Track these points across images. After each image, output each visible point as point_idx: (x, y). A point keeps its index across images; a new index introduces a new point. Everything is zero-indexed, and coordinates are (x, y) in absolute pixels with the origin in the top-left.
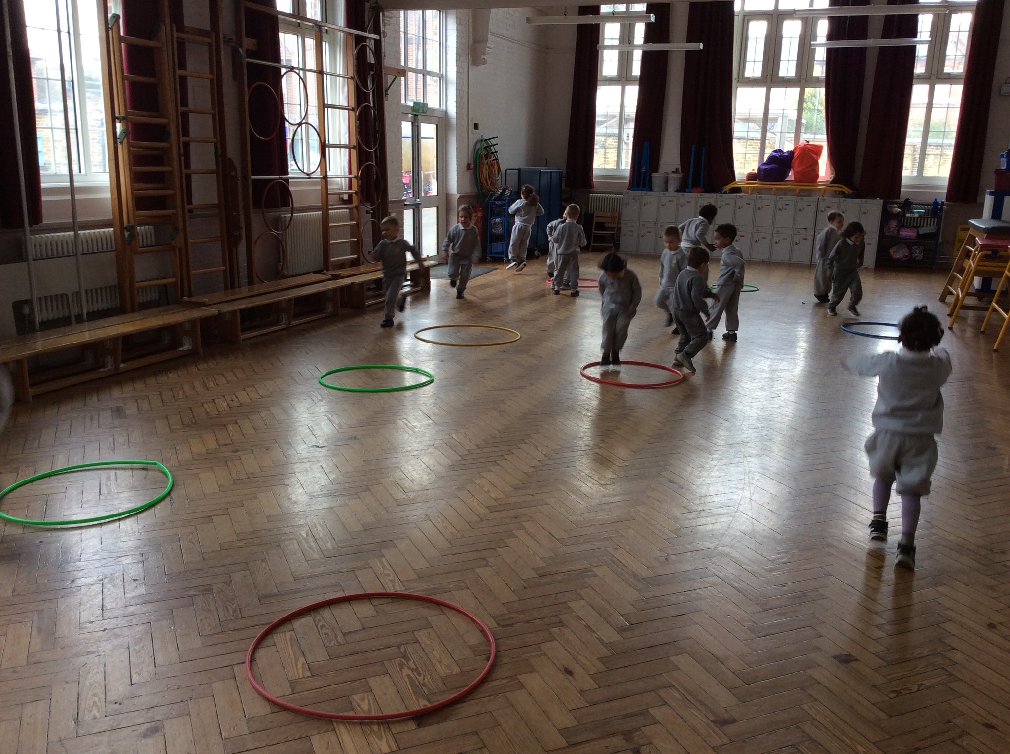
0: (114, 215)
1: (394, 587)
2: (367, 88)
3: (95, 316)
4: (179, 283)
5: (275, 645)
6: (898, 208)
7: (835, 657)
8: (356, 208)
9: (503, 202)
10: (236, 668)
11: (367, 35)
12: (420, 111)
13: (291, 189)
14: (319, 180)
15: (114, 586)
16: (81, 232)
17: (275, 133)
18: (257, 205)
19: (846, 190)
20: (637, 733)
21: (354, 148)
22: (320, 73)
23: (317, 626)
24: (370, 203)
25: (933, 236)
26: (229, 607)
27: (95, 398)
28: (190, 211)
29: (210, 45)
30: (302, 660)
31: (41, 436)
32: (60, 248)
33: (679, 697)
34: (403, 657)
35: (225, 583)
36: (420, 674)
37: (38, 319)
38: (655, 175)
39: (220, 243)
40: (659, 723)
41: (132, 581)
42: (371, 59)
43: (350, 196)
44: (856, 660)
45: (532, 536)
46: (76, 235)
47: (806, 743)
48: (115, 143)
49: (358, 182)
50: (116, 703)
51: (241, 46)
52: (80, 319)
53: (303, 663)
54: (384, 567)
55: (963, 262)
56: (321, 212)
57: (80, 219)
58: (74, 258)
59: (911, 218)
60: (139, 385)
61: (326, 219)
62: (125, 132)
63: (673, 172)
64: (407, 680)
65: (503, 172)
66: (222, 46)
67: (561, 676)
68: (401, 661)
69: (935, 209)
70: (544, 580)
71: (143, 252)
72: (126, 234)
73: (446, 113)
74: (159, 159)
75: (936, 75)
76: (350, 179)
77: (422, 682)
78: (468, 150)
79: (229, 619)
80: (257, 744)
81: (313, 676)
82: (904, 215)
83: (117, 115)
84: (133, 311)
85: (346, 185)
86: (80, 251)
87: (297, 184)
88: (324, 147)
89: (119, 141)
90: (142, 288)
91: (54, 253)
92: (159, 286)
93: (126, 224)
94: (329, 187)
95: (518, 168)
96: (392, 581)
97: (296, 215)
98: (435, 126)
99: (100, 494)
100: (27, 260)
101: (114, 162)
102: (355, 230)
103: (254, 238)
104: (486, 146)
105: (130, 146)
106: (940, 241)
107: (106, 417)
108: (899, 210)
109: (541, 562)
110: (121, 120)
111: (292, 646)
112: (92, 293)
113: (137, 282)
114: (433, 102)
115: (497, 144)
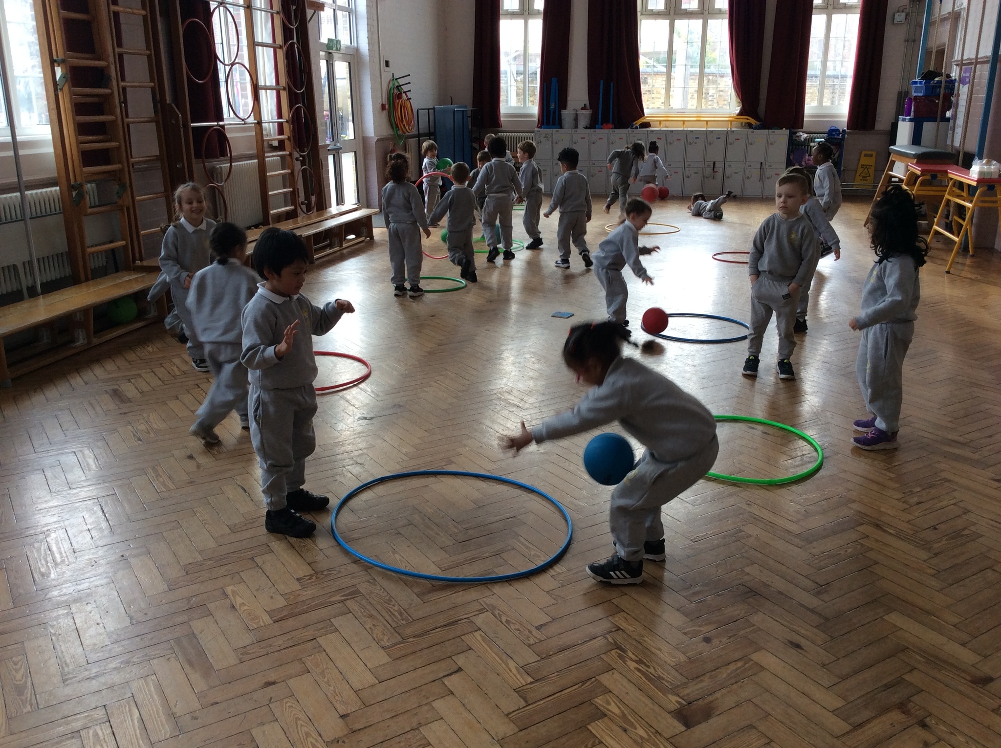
0: (58, 173)
2: (292, 24)
4: (129, 246)
5: (472, 649)
8: (291, 155)
12: (334, 49)
13: (228, 135)
14: (253, 125)
16: (28, 193)
17: (209, 77)
18: (198, 155)
20: (911, 705)
21: (284, 89)
22: (249, 7)
23: (501, 622)
24: (301, 150)
26: (392, 610)
28: (133, 165)
30: (512, 664)
32: (8, 213)
33: (923, 660)
34: (617, 648)
35: (368, 581)
36: (648, 667)
38: (564, 112)
40: (923, 690)
46: (23, 196)
48: (56, 90)
49: (290, 128)
52: (33, 293)
53: (516, 667)
54: (527, 547)
56: (257, 161)
57: (26, 178)
58: (22, 223)
61: (262, 168)
62: (63, 76)
63: (582, 109)
64: (638, 673)
65: (415, 113)
67: (792, 651)
68: (618, 653)
71: (91, 214)
72: (74, 193)
73: (357, 50)
75: (832, 5)
77: (656, 675)
78: (382, 89)
79: (400, 623)
81: (537, 681)
83: (55, 57)
85: (276, 133)
86: (28, 215)
87: (232, 130)
88: (255, 89)
89: (59, 87)
90: (93, 253)
92: (106, 251)
93: (72, 182)
94: (264, 133)
97: (236, 164)
98: (347, 64)
101: (55, 112)
104: (396, 84)
107: (108, 403)
112: (44, 263)
113: (88, 247)
114: (344, 40)
115: (409, 83)
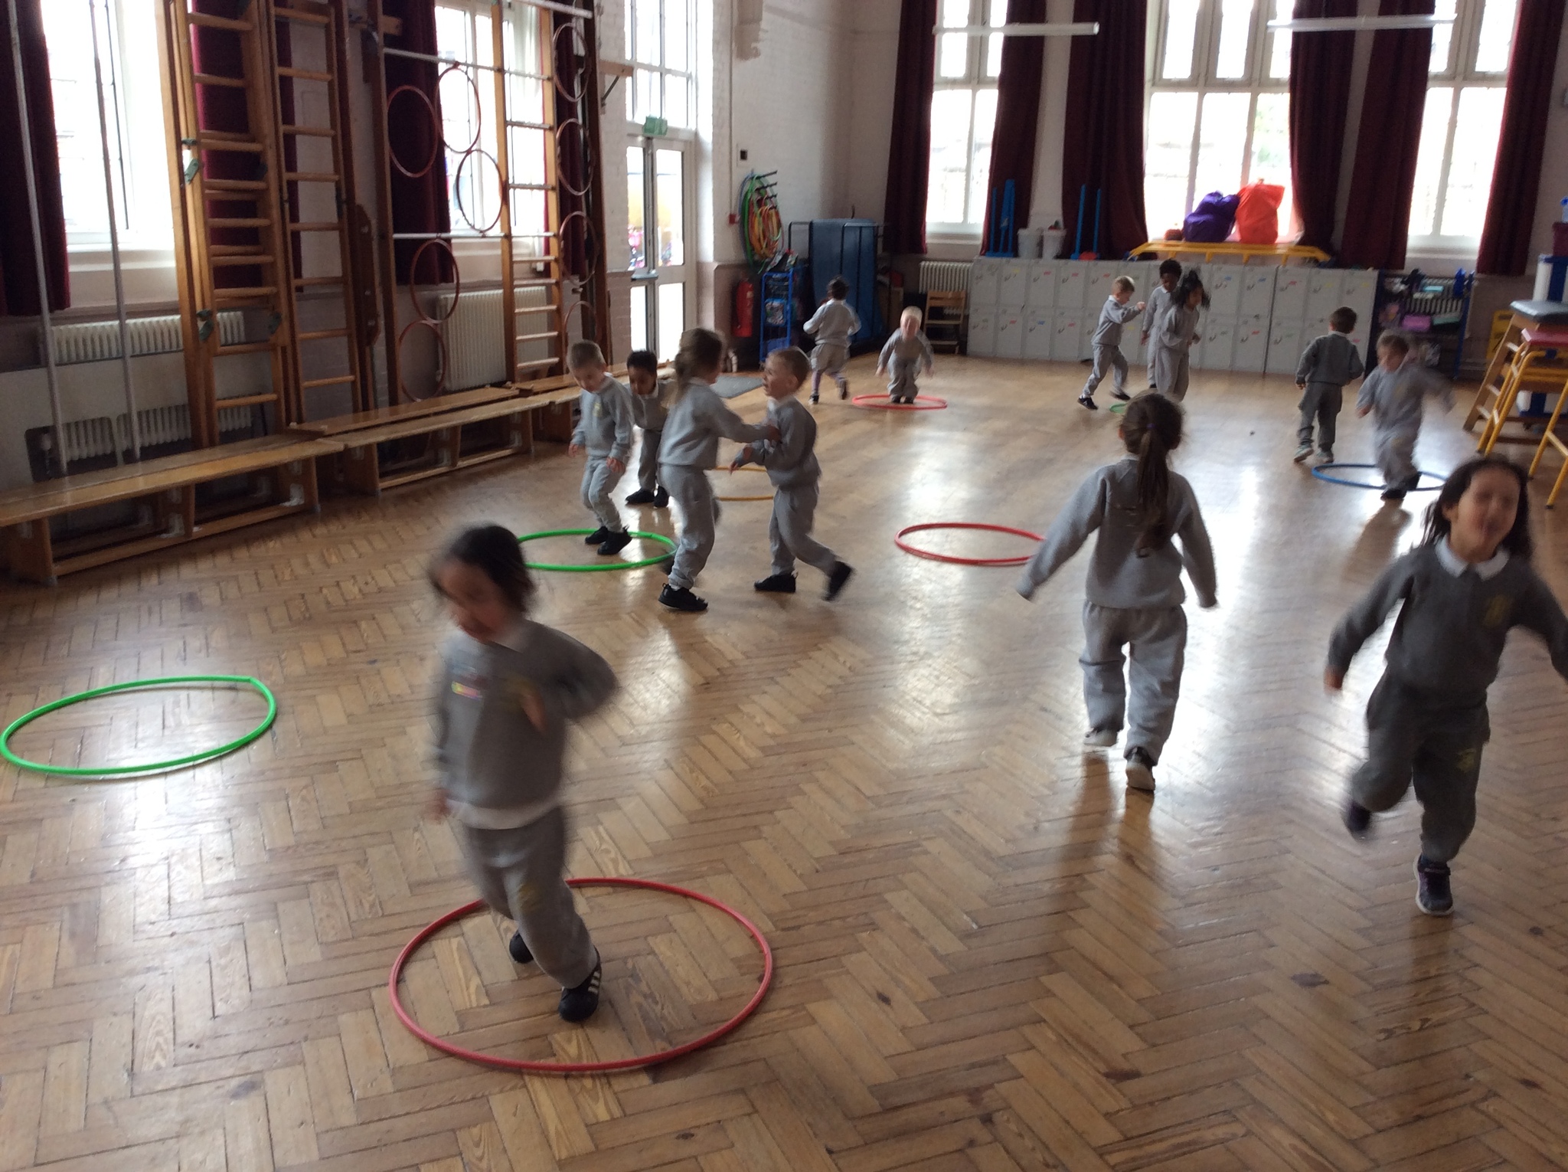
0: (180, 296)
1: (617, 870)
2: (573, 96)
3: (154, 452)
4: (283, 401)
5: (435, 957)
6: (1402, 282)
7: (1294, 978)
8: (557, 284)
9: (785, 275)
10: (375, 993)
11: (572, 10)
12: (657, 131)
13: (456, 254)
14: (499, 240)
15: (187, 868)
16: (130, 322)
17: (428, 168)
18: (402, 279)
19: (1321, 256)
20: (990, 1092)
21: (553, 189)
22: (500, 71)
23: (498, 929)
24: (577, 277)
25: (1456, 328)
26: (363, 901)
27: (154, 580)
28: (300, 289)
29: (327, 27)
30: (475, 981)
31: (71, 637)
32: (97, 347)
33: (1054, 1038)
34: (632, 976)
35: (358, 863)
36: (656, 1002)
37: (65, 459)
38: (1022, 233)
39: (345, 340)
40: (1022, 1076)
41: (215, 860)
42: (579, 49)
43: (547, 265)
44: (1326, 982)
45: (828, 792)
47: (1249, 1108)
48: (182, 181)
49: (559, 244)
50: (191, 1046)
51: (375, 26)
52: (129, 457)
53: (478, 985)
54: (601, 839)
55: (1502, 368)
56: (501, 291)
57: (129, 301)
58: (119, 362)
59: (1422, 300)
60: (222, 560)
61: (509, 302)
62: (197, 164)
63: (1051, 228)
64: (636, 1010)
65: (785, 228)
66: (347, 29)
67: (874, 1005)
68: (628, 982)
69: (1460, 286)
70: (847, 859)
72: (201, 324)
73: (696, 134)
74: (249, 206)
75: (1463, 73)
76: (547, 239)
77: (659, 1015)
78: (731, 192)
79: (363, 918)
80: (407, 1109)
81: (492, 1004)
82: (1411, 294)
83: (184, 137)
84: (212, 444)
85: (540, 251)
86: (129, 351)
87: (464, 246)
88: (505, 188)
89: (187, 178)
90: (225, 409)
91: (86, 355)
92: (252, 406)
93: (199, 309)
94: (515, 251)
95: (808, 220)
96: (615, 861)
97: (464, 294)
98: (679, 154)
99: (164, 728)
100: (47, 365)
101: (179, 211)
102: (555, 319)
103: (398, 332)
104: (758, 185)
105: (204, 186)
106: (1467, 336)
107: (172, 610)
108: (1402, 287)
109: (842, 832)
110: (192, 145)
111: (461, 959)
112: (148, 418)
113: (218, 400)
114: (675, 120)
115: (776, 184)
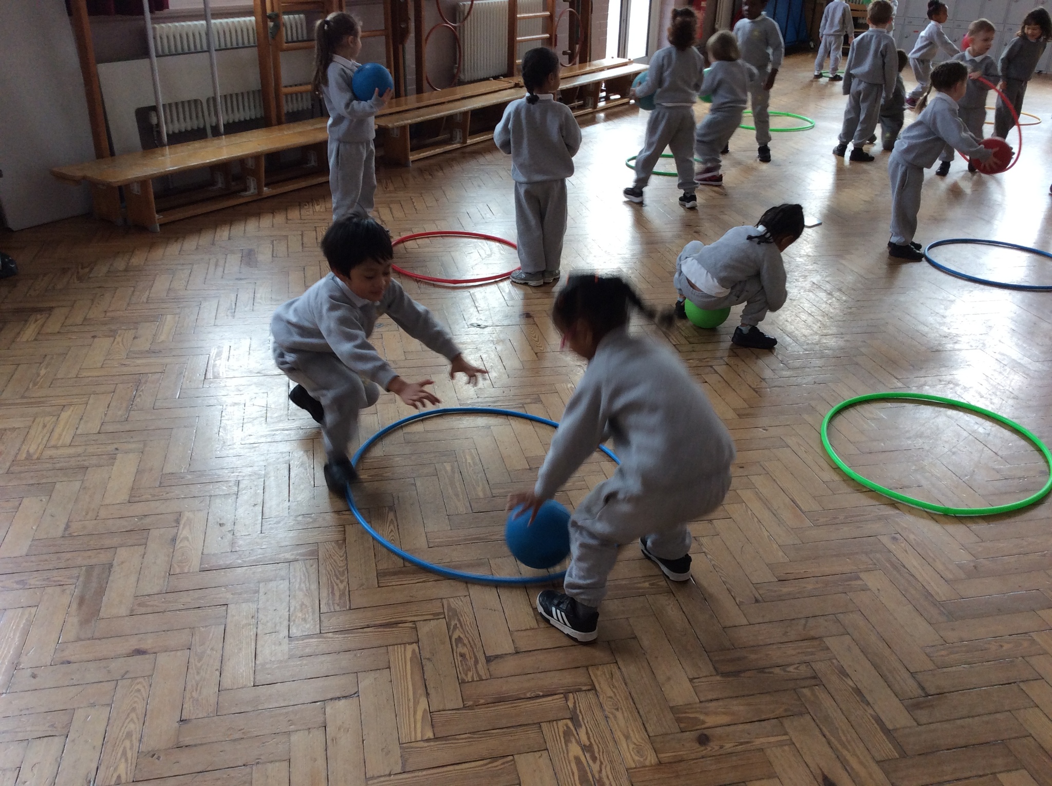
0: (254, 1)
3: (234, 128)
5: (389, 668)
16: (213, 21)
23: (450, 638)
30: (423, 704)
32: (192, 42)
34: (572, 719)
36: (594, 759)
37: (165, 132)
39: (383, 38)
45: (766, 503)
46: (208, 25)
50: (153, 756)
53: (425, 710)
60: (279, 219)
61: (513, 7)
64: (574, 767)
68: (568, 727)
70: (786, 589)
71: (288, 49)
72: (271, 24)
77: (597, 776)
81: (436, 739)
84: (280, 123)
90: (291, 94)
93: (269, 12)
97: (480, 2)
100: (149, 56)
102: (548, 23)
103: (425, 33)
107: (233, 263)
109: (781, 554)
113: (286, 87)
